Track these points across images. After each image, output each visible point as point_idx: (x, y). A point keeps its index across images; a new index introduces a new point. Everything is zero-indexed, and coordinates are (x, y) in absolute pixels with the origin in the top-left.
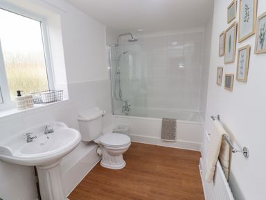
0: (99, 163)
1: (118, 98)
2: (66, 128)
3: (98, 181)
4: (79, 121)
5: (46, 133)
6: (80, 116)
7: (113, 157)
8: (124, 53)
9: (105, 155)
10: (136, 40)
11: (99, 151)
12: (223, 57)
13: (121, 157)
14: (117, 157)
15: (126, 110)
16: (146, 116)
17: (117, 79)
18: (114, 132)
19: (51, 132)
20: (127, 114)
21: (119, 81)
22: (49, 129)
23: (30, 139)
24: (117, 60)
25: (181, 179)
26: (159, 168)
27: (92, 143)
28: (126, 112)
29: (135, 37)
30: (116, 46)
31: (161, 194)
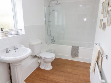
0: (39, 67)
1: (49, 35)
2: (24, 47)
3: (38, 75)
4: (29, 45)
5: (15, 49)
6: (30, 43)
7: (46, 64)
8: (53, 11)
9: (42, 62)
10: (59, 4)
11: (39, 61)
12: (103, 14)
13: (50, 64)
14: (48, 64)
15: (53, 41)
16: (64, 45)
17: (49, 25)
18: (46, 52)
19: (17, 49)
20: (53, 43)
21: (50, 26)
22: (16, 47)
23: (7, 51)
24: (49, 14)
25: (80, 75)
26: (69, 70)
27: (36, 56)
28: (53, 42)
29: (59, 2)
30: (49, 6)
31: (70, 81)
